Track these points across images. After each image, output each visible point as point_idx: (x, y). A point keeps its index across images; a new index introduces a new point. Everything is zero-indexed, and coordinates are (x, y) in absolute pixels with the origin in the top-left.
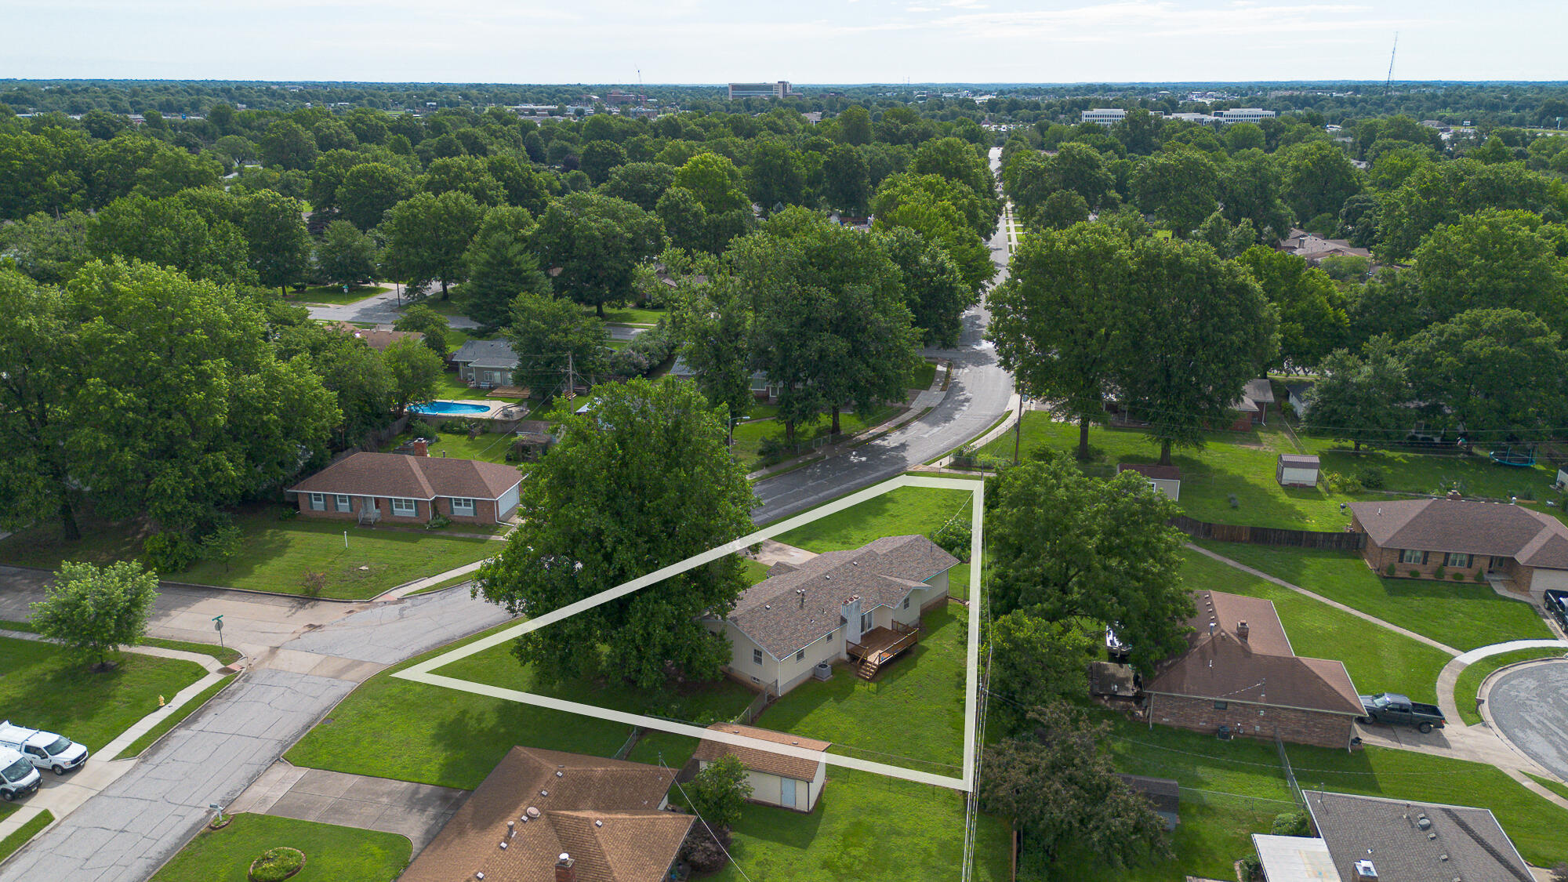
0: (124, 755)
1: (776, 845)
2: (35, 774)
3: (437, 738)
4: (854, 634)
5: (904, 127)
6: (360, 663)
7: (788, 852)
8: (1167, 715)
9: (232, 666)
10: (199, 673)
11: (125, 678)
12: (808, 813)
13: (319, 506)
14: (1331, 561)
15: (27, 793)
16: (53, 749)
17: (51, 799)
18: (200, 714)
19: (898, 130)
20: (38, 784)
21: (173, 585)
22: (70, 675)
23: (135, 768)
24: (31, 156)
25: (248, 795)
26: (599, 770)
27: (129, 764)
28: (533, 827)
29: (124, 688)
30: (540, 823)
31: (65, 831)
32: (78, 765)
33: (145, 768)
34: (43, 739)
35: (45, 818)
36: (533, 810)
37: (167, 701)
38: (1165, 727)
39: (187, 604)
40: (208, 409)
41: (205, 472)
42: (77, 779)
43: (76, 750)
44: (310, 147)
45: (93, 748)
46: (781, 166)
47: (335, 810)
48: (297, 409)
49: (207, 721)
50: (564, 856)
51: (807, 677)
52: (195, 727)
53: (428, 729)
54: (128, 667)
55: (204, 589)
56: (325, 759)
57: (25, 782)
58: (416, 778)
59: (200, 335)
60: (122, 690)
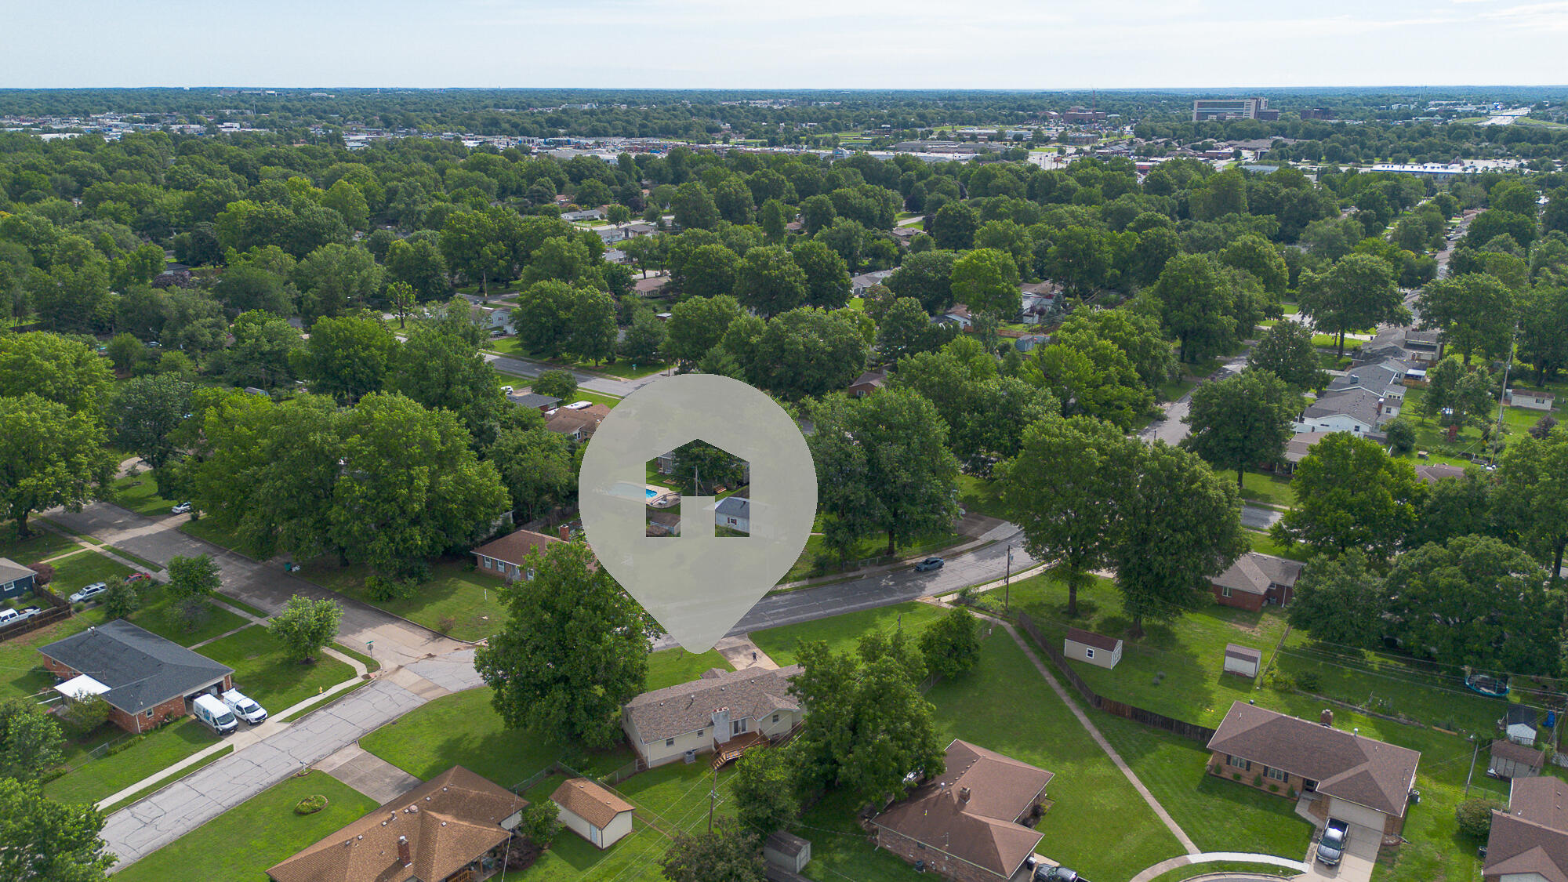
0: (284, 721)
1: (567, 864)
2: (235, 722)
3: (441, 748)
4: (724, 734)
5: (1284, 191)
6: (437, 687)
7: (569, 869)
8: (891, 844)
9: (371, 675)
10: (351, 673)
11: (315, 670)
12: (601, 849)
13: (488, 564)
14: (1179, 749)
15: (227, 733)
16: (250, 709)
17: (237, 740)
18: (335, 703)
19: (1276, 194)
20: (235, 728)
21: (377, 611)
22: (289, 664)
23: (287, 729)
24: (475, 231)
25: (330, 758)
26: (473, 792)
27: (287, 725)
28: (409, 817)
29: (311, 676)
30: (416, 816)
31: (235, 759)
32: (259, 721)
33: (292, 730)
34: (247, 702)
35: (230, 749)
36: (414, 808)
37: (324, 691)
38: (887, 851)
39: (373, 625)
40: (410, 499)
41: (404, 540)
42: (256, 730)
43: (261, 712)
44: (710, 205)
45: (272, 712)
46: (1083, 250)
47: (361, 780)
48: (474, 502)
49: (336, 709)
50: (403, 838)
51: (676, 758)
52: (330, 710)
53: (440, 740)
54: (320, 665)
55: (392, 617)
56: (377, 747)
57: (227, 726)
58: (410, 771)
59: (416, 450)
60: (309, 678)
